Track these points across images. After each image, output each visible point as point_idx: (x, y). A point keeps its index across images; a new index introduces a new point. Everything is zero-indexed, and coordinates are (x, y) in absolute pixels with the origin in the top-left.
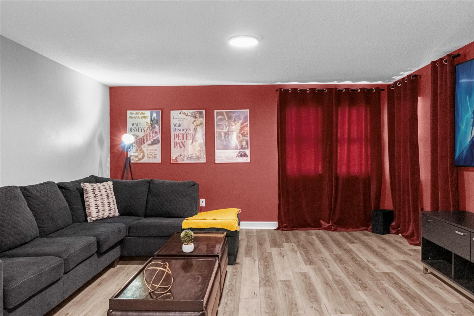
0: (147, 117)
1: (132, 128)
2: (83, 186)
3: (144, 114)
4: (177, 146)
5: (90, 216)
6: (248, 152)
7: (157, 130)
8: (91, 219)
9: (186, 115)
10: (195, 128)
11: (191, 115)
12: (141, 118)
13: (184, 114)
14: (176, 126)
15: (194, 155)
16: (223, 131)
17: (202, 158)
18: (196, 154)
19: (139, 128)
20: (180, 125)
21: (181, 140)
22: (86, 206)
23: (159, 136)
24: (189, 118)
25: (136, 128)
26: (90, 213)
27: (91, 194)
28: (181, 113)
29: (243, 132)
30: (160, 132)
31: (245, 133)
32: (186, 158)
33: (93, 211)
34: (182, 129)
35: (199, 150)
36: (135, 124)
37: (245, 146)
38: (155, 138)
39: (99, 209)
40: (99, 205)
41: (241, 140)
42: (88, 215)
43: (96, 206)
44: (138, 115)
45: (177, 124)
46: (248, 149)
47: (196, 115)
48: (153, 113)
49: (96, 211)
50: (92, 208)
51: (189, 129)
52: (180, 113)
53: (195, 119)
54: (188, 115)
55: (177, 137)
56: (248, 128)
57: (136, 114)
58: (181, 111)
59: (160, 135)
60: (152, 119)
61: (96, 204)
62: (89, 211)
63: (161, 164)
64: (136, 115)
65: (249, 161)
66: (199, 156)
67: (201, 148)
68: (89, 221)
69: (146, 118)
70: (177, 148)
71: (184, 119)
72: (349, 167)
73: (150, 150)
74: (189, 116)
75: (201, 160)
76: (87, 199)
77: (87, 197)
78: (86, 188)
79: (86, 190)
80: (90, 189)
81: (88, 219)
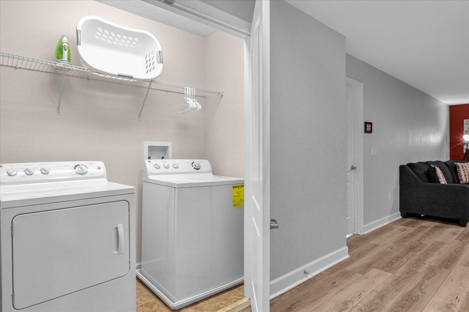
2: (456, 164)
5: (462, 180)
8: (462, 182)
27: (461, 169)
33: (463, 178)
42: (460, 180)
49: (465, 178)
62: (461, 178)
76: (459, 171)
77: (459, 170)
78: (458, 165)
79: (458, 166)
80: (460, 166)
81: (461, 182)
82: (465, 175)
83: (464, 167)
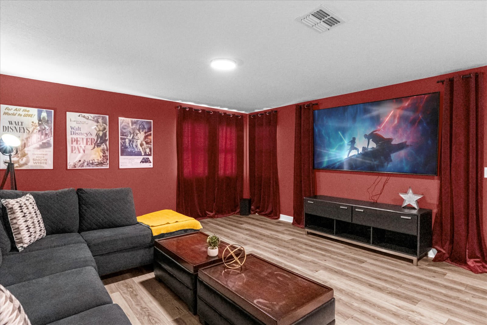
0: (33, 115)
1: (8, 127)
2: (5, 204)
3: (28, 111)
4: (75, 151)
5: (21, 242)
6: (151, 158)
7: (47, 132)
8: (22, 247)
9: (87, 119)
10: (97, 134)
11: (93, 119)
12: (24, 116)
13: (84, 117)
14: (74, 129)
15: (96, 161)
16: (128, 138)
17: (105, 164)
18: (98, 160)
19: (20, 127)
20: (79, 129)
21: (80, 144)
22: (13, 230)
23: (50, 139)
24: (90, 122)
25: (15, 127)
26: (21, 238)
27: (19, 214)
28: (81, 116)
29: (146, 140)
30: (52, 134)
31: (149, 141)
32: (86, 164)
33: (24, 236)
34: (82, 133)
35: (101, 156)
36: (13, 123)
37: (148, 153)
38: (45, 141)
39: (31, 231)
40: (30, 227)
41: (145, 147)
42: (17, 242)
43: (27, 228)
44: (18, 112)
45: (75, 127)
46: (151, 156)
47: (98, 120)
48: (42, 112)
49: (28, 234)
50: (24, 232)
51: (90, 134)
52: (79, 116)
53: (98, 124)
54: (89, 118)
55: (75, 141)
56: (151, 137)
57: (16, 110)
58: (80, 114)
59: (52, 138)
60: (40, 118)
61: (26, 225)
62: (19, 236)
63: (53, 171)
64: (15, 112)
65: (152, 166)
66: (102, 162)
67: (103, 154)
68: (21, 250)
69: (31, 117)
70: (75, 153)
71: (84, 123)
72: (225, 170)
73: (38, 154)
74: (90, 120)
75: (104, 165)
76: (15, 221)
77: (15, 218)
78: (10, 206)
79: (12, 208)
80: (16, 207)
81: (19, 246)
82: (27, 226)
83: (24, 206)
